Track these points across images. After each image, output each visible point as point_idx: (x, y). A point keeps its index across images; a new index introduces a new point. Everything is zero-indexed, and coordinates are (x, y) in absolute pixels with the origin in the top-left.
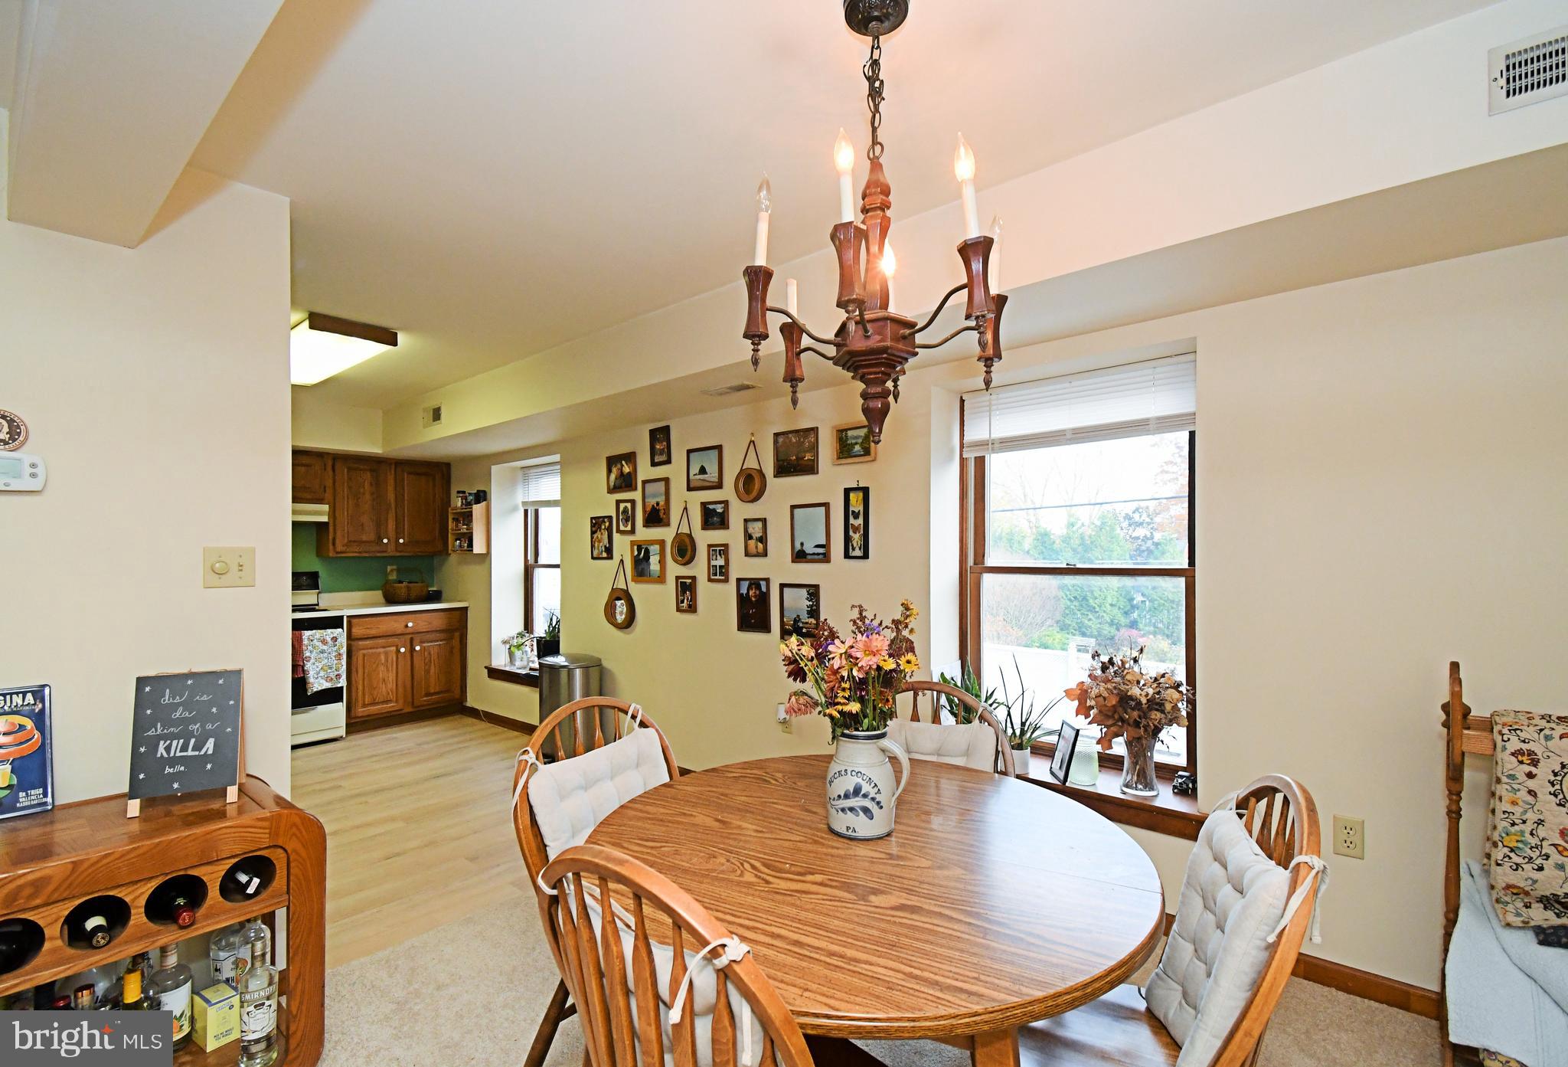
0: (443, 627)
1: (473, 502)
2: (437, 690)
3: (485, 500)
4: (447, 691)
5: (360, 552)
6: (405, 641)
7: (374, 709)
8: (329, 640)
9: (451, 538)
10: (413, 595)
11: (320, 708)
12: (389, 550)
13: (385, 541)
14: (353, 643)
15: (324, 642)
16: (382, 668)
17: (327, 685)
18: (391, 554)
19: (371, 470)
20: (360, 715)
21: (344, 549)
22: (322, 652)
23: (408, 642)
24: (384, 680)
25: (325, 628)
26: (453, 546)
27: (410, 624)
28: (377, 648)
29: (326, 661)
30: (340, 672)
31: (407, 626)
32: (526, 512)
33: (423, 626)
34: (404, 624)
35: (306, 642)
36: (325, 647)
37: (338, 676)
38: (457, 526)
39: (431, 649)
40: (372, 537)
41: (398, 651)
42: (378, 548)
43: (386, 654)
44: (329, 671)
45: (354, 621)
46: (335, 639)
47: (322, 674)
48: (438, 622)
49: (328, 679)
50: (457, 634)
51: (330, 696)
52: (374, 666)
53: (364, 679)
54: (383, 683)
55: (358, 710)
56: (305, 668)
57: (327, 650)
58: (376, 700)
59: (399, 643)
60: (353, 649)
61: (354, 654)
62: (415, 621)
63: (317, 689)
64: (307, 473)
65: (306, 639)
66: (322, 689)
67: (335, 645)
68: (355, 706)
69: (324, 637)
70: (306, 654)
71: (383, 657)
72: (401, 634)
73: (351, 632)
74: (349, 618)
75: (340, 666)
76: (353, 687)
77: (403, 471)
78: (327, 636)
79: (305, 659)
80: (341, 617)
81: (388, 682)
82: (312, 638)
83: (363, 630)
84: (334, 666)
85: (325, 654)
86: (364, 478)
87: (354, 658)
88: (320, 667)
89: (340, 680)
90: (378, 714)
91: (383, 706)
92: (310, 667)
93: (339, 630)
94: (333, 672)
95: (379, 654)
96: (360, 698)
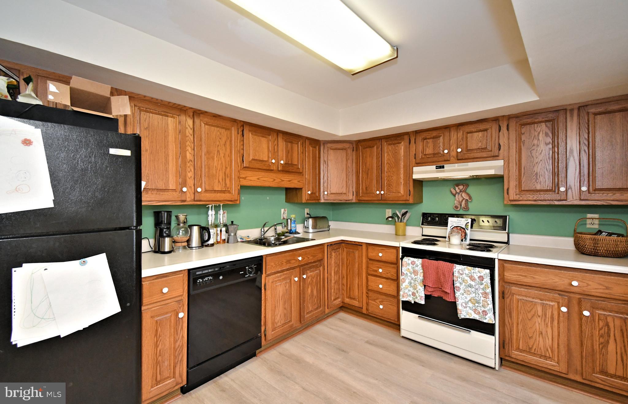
5: (535, 201)
6: (569, 301)
7: (531, 359)
8: (476, 277)
11: (473, 332)
12: (569, 199)
13: (563, 189)
14: (505, 285)
15: (472, 278)
16: (538, 320)
18: (573, 202)
19: (548, 121)
20: (513, 356)
21: (517, 197)
22: (470, 286)
23: (574, 303)
24: (541, 333)
25: (474, 266)
27: (576, 284)
28: (533, 298)
29: (474, 295)
30: (486, 309)
31: (572, 285)
33: (595, 290)
34: (567, 281)
35: (456, 274)
36: (473, 283)
37: (485, 312)
39: (609, 320)
40: (548, 186)
41: (559, 308)
42: (553, 196)
43: (544, 307)
44: (477, 305)
45: (508, 265)
46: (481, 278)
47: (470, 305)
49: (475, 312)
51: (482, 327)
52: (530, 316)
53: (518, 324)
54: (540, 335)
55: (513, 351)
56: (456, 296)
57: (475, 286)
58: (533, 351)
59: (561, 301)
60: (506, 292)
61: (506, 296)
62: (584, 281)
63: (465, 316)
64: (483, 136)
65: (457, 272)
66: (471, 318)
67: (482, 284)
68: (509, 346)
69: (472, 274)
70: (457, 284)
71: (539, 309)
72: (561, 291)
73: (504, 275)
74: (501, 262)
75: (486, 303)
76: (506, 329)
77: (588, 113)
78: (475, 274)
79: (455, 288)
80: (492, 260)
81: (547, 338)
82: (461, 272)
83: (518, 277)
84: (481, 301)
85: (473, 290)
86: (539, 131)
87: (508, 301)
88: (469, 299)
89: (487, 317)
90: (536, 365)
91: (540, 359)
92: (459, 296)
93: (488, 271)
94: (480, 307)
95: (536, 304)
96: (514, 341)
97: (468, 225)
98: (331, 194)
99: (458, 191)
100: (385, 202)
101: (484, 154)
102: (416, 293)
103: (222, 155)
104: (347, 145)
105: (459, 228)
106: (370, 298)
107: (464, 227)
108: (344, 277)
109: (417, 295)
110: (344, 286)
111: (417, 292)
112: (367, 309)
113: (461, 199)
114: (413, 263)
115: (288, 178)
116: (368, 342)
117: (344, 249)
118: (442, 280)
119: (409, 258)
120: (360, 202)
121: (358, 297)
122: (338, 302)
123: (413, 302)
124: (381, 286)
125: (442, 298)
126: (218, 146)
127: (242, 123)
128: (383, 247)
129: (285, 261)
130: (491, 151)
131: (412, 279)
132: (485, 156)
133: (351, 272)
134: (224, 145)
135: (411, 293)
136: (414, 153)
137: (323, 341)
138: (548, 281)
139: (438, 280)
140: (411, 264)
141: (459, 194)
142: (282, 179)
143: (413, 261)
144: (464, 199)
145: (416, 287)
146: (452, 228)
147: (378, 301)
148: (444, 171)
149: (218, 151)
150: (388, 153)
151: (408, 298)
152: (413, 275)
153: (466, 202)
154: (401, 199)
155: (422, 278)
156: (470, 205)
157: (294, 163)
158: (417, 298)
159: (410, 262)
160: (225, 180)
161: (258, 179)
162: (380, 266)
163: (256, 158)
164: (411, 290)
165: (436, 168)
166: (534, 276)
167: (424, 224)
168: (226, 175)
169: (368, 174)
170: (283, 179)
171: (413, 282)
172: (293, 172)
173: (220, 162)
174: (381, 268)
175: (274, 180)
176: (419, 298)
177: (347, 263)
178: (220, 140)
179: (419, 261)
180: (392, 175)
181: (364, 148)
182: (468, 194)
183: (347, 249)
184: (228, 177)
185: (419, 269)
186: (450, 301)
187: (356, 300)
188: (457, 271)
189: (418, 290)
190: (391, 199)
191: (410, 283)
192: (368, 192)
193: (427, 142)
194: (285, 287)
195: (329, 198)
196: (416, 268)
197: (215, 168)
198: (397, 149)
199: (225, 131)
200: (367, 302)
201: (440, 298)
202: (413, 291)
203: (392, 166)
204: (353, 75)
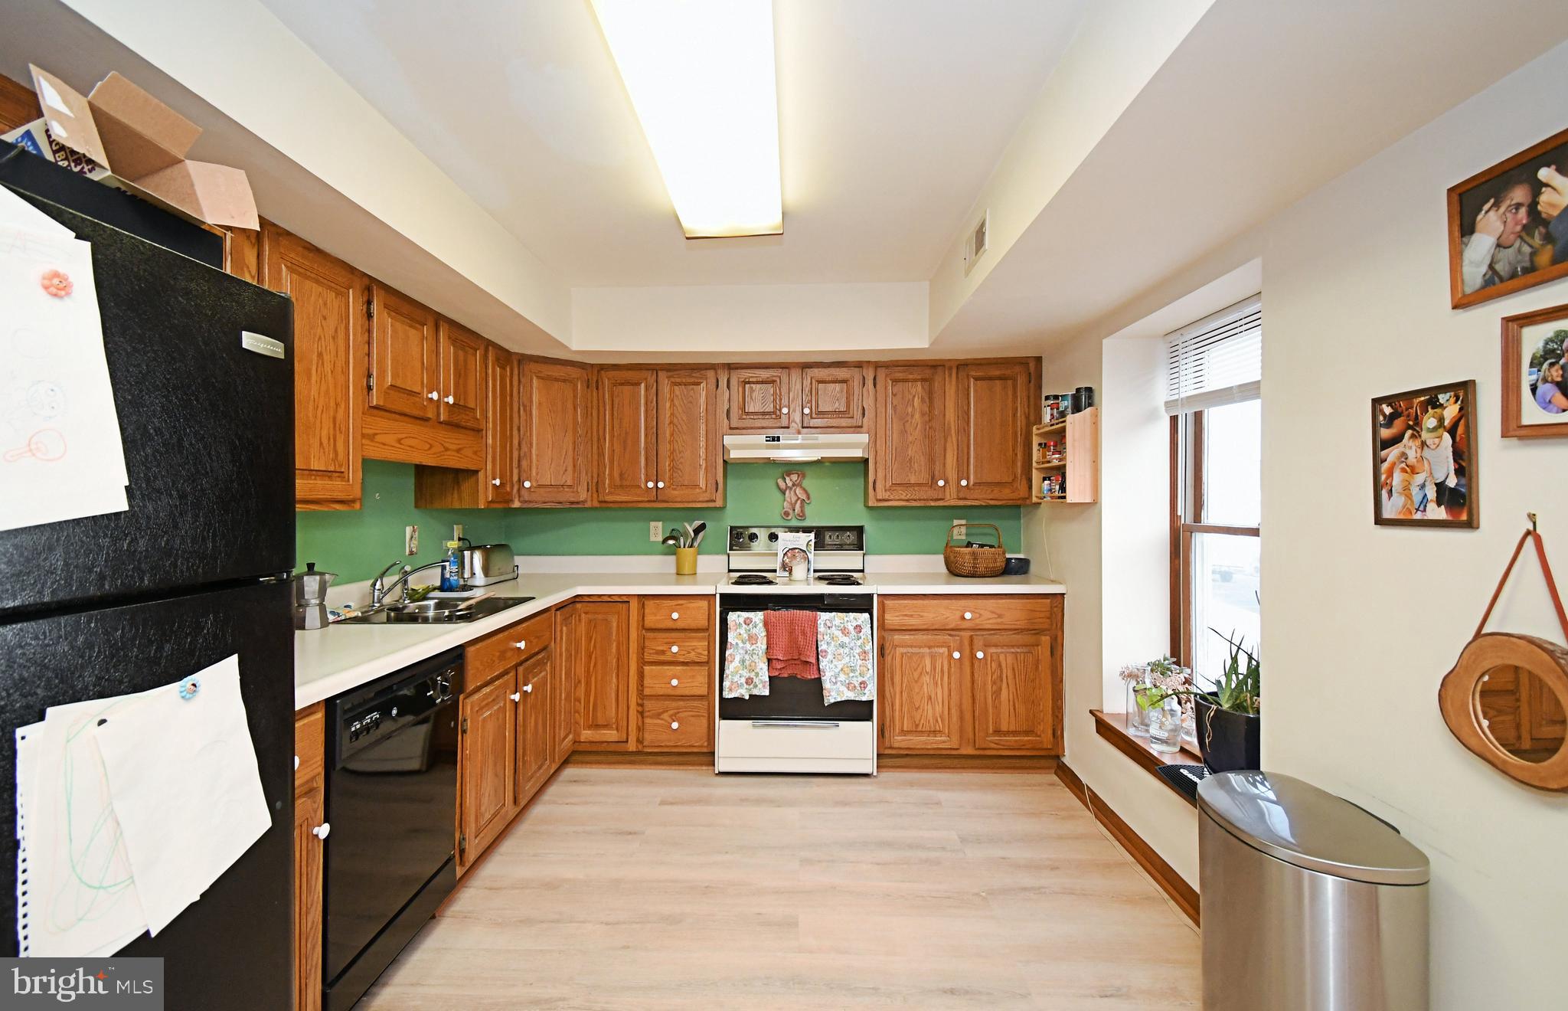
0: (1021, 624)
1: (1069, 410)
2: (1012, 728)
3: (1090, 405)
4: (1027, 733)
5: (907, 500)
6: (961, 642)
7: (917, 741)
8: (851, 629)
9: (1036, 476)
10: (981, 569)
11: (844, 725)
12: (948, 497)
13: (941, 483)
14: (886, 635)
15: (845, 631)
16: (926, 679)
17: (850, 695)
18: (953, 503)
19: (923, 380)
20: (896, 745)
21: (886, 496)
22: (842, 646)
23: (966, 643)
24: (930, 698)
25: (848, 611)
26: (1040, 489)
27: (968, 616)
28: (920, 647)
29: (847, 660)
30: (865, 679)
31: (963, 618)
32: (1174, 420)
33: (988, 620)
34: (958, 614)
35: (821, 629)
36: (846, 640)
37: (863, 685)
38: (1044, 456)
39: (1002, 657)
40: (924, 477)
41: (950, 656)
42: (931, 494)
43: (933, 657)
44: (851, 675)
45: (888, 603)
46: (859, 629)
47: (842, 677)
48: (1014, 615)
49: (850, 686)
50: (1046, 639)
51: (856, 711)
52: (916, 675)
53: (902, 693)
54: (929, 702)
55: (896, 738)
56: (821, 667)
57: (849, 643)
58: (920, 729)
59: (952, 645)
60: (887, 645)
61: (887, 652)
62: (976, 611)
63: (835, 698)
64: (842, 391)
65: (822, 625)
66: (843, 699)
67: (859, 638)
68: (890, 732)
69: (846, 624)
70: (823, 646)
71: (928, 662)
72: (952, 630)
73: (884, 620)
74: (881, 599)
75: (865, 669)
76: (887, 705)
77: (968, 376)
78: (849, 623)
79: (820, 654)
80: (870, 596)
81: (936, 703)
82: (829, 624)
83: (901, 618)
84: (858, 668)
85: (847, 650)
86: (914, 393)
87: (888, 658)
88: (840, 667)
89: (866, 691)
90: (922, 749)
91: (929, 738)
92: (826, 666)
93: (866, 615)
94: (856, 677)
95: (923, 656)
96: (897, 722)
97: (810, 545)
98: (540, 486)
99: (790, 484)
100: (665, 505)
101: (844, 422)
102: (754, 677)
103: (328, 368)
104: (574, 372)
105: (797, 551)
106: (646, 714)
107: (805, 549)
108: (580, 682)
109: (756, 680)
110: (580, 703)
111: (757, 675)
112: (639, 741)
113: (794, 499)
114: (747, 622)
115: (457, 442)
116: (663, 803)
117: (580, 616)
118: (802, 643)
119: (739, 613)
120: (604, 505)
121: (617, 720)
122: (567, 743)
123: (747, 697)
124: (675, 682)
125: (795, 677)
126: (320, 338)
127: (366, 281)
128: (677, 599)
129: (498, 654)
130: (853, 418)
131: (746, 652)
132: (844, 424)
133: (599, 666)
134: (334, 338)
135: (743, 680)
136: (726, 407)
137: (574, 832)
138: (939, 618)
139: (793, 643)
140: (743, 625)
141: (791, 489)
142: (445, 444)
143: (748, 618)
144: (799, 498)
145: (755, 666)
146: (784, 552)
147: (665, 716)
148: (778, 448)
149: (320, 355)
150: (673, 400)
151: (739, 691)
152: (748, 645)
153: (801, 503)
154: (701, 499)
155: (764, 647)
156: (808, 510)
157: (469, 406)
158: (756, 686)
159: (741, 620)
160: (335, 441)
161: (399, 441)
162: (672, 640)
163: (399, 384)
164: (745, 674)
165: (767, 441)
166: (921, 614)
167: (734, 548)
168: (337, 425)
169: (625, 442)
170: (447, 445)
171: (748, 659)
172: (465, 428)
173: (323, 388)
174: (673, 644)
175: (431, 446)
176: (760, 686)
177: (587, 649)
178: (323, 321)
179: (758, 617)
180: (681, 449)
181: (615, 385)
182: (806, 491)
183: (590, 616)
184: (341, 433)
185: (760, 632)
186: (813, 677)
187: (611, 728)
188: (822, 623)
189: (757, 670)
190: (679, 500)
191: (743, 661)
192: (627, 483)
193: (752, 388)
194: (498, 719)
195: (534, 497)
196: (754, 631)
197: (311, 403)
198: (692, 397)
199: (336, 298)
200: (640, 724)
201: (793, 678)
202: (748, 675)
203: (680, 429)
204: (688, 238)
